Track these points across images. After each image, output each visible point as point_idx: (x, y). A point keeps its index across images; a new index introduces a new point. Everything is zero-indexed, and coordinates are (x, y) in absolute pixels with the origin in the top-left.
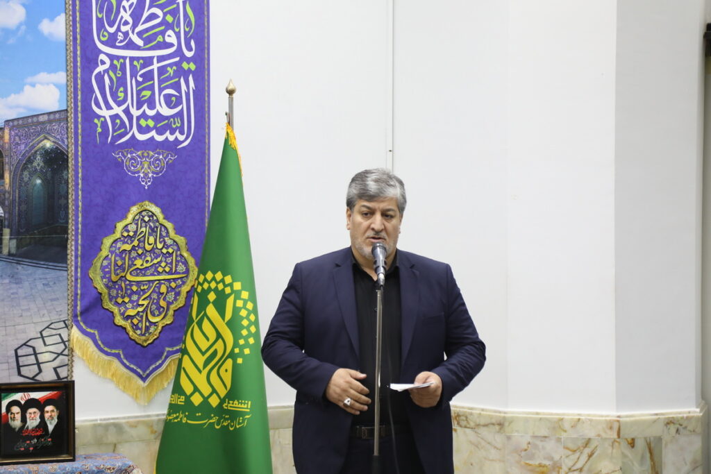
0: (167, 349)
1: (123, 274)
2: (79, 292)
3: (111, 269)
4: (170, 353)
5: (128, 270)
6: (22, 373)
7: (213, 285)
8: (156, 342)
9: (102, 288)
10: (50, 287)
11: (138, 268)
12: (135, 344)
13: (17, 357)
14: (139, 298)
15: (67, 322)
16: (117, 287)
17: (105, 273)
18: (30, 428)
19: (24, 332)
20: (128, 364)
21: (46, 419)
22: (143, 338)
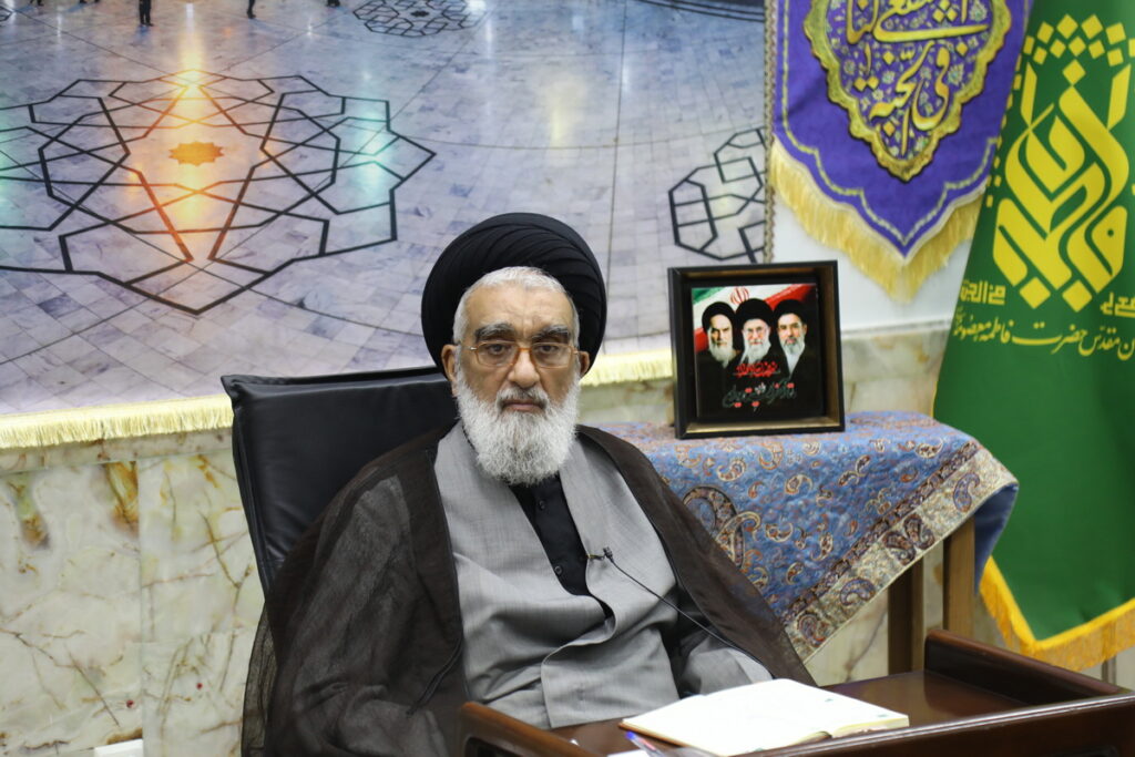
0: (949, 186)
1: (868, 28)
2: (786, 67)
3: (846, 16)
4: (954, 195)
5: (878, 17)
6: (683, 240)
7: (1077, 47)
8: (927, 172)
9: (828, 58)
10: (733, 57)
11: (896, 15)
12: (889, 176)
13: (673, 205)
14: (896, 79)
15: (762, 132)
16: (856, 55)
17: (836, 28)
18: (751, 361)
19: (685, 153)
20: (874, 218)
21: (782, 342)
22: (903, 163)
